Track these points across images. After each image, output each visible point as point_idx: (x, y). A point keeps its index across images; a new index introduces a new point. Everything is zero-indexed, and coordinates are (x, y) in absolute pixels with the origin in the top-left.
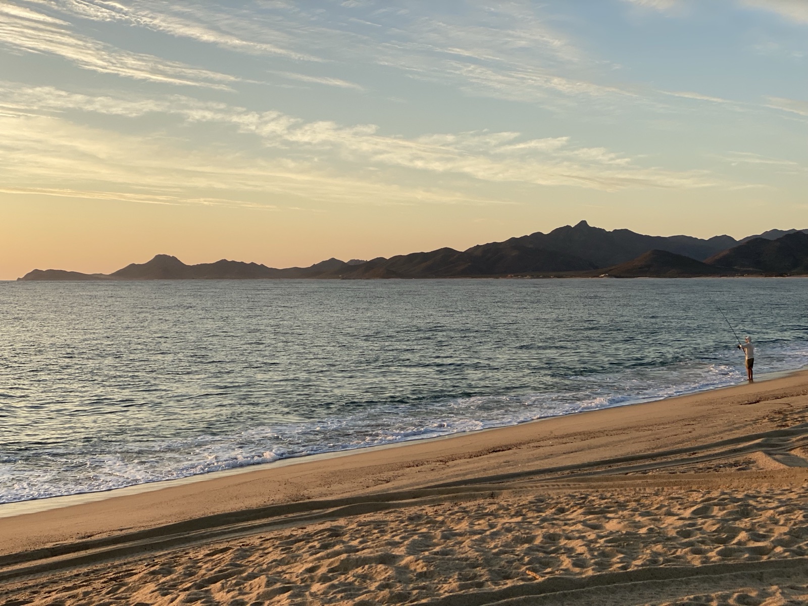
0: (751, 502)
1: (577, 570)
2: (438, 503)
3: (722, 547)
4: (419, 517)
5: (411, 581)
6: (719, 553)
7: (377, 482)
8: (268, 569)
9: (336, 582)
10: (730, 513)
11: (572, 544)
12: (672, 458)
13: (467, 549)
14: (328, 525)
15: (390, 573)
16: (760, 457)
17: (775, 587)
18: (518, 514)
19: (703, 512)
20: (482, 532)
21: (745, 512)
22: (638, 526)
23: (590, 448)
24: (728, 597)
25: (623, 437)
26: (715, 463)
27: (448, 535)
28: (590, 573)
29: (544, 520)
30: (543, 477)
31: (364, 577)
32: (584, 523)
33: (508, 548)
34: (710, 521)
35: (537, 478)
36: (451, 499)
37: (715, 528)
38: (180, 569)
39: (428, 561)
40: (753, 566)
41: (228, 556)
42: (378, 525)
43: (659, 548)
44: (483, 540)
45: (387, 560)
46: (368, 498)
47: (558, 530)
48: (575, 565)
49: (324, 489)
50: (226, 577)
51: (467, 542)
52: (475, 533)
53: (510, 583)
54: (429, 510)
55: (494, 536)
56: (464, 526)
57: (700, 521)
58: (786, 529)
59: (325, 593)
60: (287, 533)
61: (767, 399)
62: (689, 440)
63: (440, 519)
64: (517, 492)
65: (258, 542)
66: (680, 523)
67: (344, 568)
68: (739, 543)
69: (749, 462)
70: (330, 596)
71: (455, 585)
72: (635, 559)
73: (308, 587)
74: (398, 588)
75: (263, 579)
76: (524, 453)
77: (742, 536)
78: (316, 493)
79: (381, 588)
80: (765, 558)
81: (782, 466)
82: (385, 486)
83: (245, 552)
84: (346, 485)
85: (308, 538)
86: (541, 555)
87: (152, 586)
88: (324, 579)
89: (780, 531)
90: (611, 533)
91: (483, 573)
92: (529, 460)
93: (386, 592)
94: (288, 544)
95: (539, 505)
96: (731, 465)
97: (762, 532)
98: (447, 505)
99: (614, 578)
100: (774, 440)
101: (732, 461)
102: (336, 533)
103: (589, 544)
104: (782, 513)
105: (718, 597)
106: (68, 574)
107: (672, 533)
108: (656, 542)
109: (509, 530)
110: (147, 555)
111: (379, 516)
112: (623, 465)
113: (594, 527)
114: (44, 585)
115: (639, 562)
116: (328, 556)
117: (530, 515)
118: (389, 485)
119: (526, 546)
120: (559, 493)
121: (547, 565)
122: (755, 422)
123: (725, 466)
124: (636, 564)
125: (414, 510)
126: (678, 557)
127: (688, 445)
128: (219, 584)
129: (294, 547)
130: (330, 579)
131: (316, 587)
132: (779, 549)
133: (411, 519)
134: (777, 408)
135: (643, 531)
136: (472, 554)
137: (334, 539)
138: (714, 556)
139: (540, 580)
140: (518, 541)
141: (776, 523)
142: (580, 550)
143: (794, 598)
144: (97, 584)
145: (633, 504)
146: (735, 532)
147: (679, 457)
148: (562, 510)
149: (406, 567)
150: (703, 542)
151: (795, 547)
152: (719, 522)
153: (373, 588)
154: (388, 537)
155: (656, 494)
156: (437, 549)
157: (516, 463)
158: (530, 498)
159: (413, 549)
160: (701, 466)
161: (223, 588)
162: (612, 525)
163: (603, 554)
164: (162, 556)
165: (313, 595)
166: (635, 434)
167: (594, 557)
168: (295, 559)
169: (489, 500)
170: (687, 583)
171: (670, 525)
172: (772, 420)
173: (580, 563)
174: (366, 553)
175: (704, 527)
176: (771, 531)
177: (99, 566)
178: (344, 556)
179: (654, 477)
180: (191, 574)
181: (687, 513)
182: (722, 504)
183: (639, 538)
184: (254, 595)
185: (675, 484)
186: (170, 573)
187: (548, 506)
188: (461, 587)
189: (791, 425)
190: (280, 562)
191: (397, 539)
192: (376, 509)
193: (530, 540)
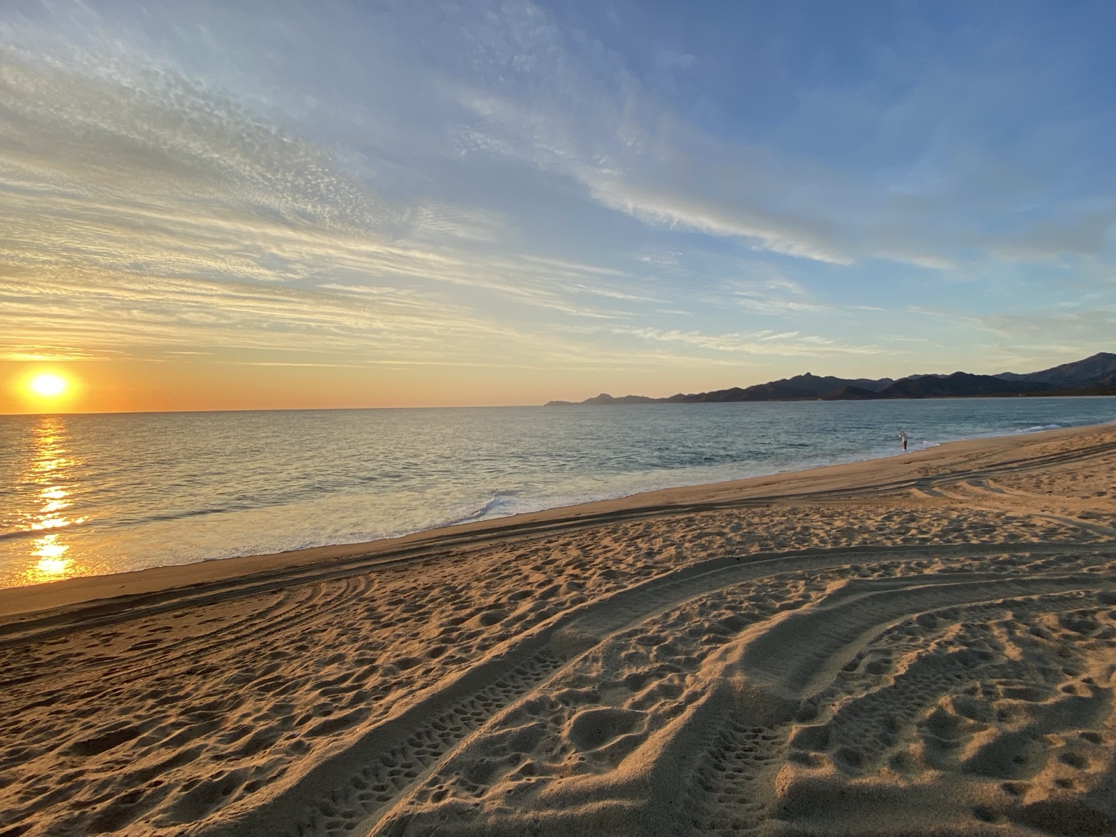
0: (915, 514)
1: (822, 545)
2: (741, 508)
3: (902, 537)
4: (732, 515)
5: (734, 545)
6: (902, 540)
7: (708, 497)
8: (662, 535)
9: (696, 543)
10: (904, 520)
11: (817, 532)
12: (863, 491)
13: (761, 531)
14: (685, 516)
15: (723, 540)
16: (915, 492)
17: (937, 559)
18: (784, 516)
19: (889, 518)
20: (767, 524)
21: (913, 519)
22: (853, 524)
23: (818, 484)
24: (910, 563)
25: (835, 480)
26: (889, 493)
27: (750, 524)
28: (829, 547)
29: (799, 519)
30: (793, 498)
31: (710, 542)
32: (822, 521)
33: (782, 532)
34: (893, 523)
35: (790, 498)
36: (747, 507)
37: (897, 527)
38: (620, 532)
39: (742, 536)
40: (923, 548)
41: (642, 527)
42: (711, 517)
43: (866, 536)
44: (769, 527)
45: (721, 534)
46: (704, 504)
47: (808, 525)
48: (820, 542)
49: (682, 499)
50: (643, 536)
51: (760, 528)
52: (763, 524)
53: (787, 550)
54: (736, 511)
55: (774, 526)
56: (756, 520)
57: (887, 523)
58: (939, 529)
59: (692, 548)
60: (667, 518)
61: (915, 461)
62: (873, 482)
63: (742, 516)
64: (782, 505)
65: (654, 522)
66: (876, 524)
67: (700, 536)
68: (912, 535)
69: (909, 494)
70: (694, 549)
71: (758, 548)
72: (854, 541)
73: (683, 544)
74: (728, 548)
75: (661, 539)
76: (782, 486)
77: (913, 531)
78: (678, 501)
79: (719, 547)
80: (929, 544)
81: (929, 496)
82: (712, 499)
83: (649, 526)
84: (693, 498)
85: (678, 521)
86: (801, 536)
87: (609, 539)
88: (690, 541)
89: (935, 530)
90: (838, 527)
91: (771, 544)
92: (785, 490)
93: (722, 550)
94: (669, 523)
95: (794, 511)
96: (898, 495)
97: (924, 530)
98: (744, 509)
99: (843, 550)
100: (922, 483)
101: (899, 492)
102: (691, 520)
103: (827, 532)
104: (935, 520)
105: (904, 563)
106: (572, 530)
107: (873, 529)
108: (864, 533)
109: (782, 523)
110: (605, 524)
111: (711, 513)
112: (836, 493)
113: (828, 524)
114: (562, 534)
115: (856, 543)
116: (690, 531)
117: (790, 516)
118: (714, 499)
119: (792, 532)
120: (805, 506)
121: (805, 541)
122: (910, 473)
123: (895, 495)
124: (854, 544)
125: (728, 511)
126: (878, 541)
127: (873, 484)
128: (640, 540)
129: (673, 525)
130: (693, 542)
131: (687, 545)
132: (936, 539)
133: (727, 515)
134: (922, 466)
135: (856, 527)
136: (764, 534)
137: (692, 523)
138: (899, 541)
139: (803, 549)
140: (788, 529)
141: (933, 525)
142: (822, 535)
143: (950, 565)
144: (585, 536)
145: (847, 513)
146: (909, 530)
147: (868, 490)
148: (807, 515)
149: (731, 538)
150: (891, 534)
151: (945, 539)
152: (899, 523)
153: (715, 547)
154: (718, 523)
155: (858, 508)
156: (745, 531)
157: (778, 491)
158: (789, 508)
159: (733, 530)
160: (882, 495)
161: (642, 542)
162: (838, 523)
163: (835, 538)
164: (611, 525)
165: (686, 548)
166: (842, 478)
167: (830, 539)
168: (673, 531)
169: (766, 508)
170: (885, 554)
171: (871, 524)
172: (919, 472)
173: (823, 541)
174: (709, 530)
175: (891, 526)
176: (930, 529)
177: (584, 528)
178: (699, 531)
179: (855, 500)
180: (626, 534)
181: (879, 519)
182: (898, 514)
183: (855, 530)
184: (658, 546)
185: (868, 504)
186: (616, 533)
187: (799, 513)
188: (761, 550)
189: (931, 475)
190: (668, 532)
191: (723, 524)
192: (708, 510)
193: (794, 529)
